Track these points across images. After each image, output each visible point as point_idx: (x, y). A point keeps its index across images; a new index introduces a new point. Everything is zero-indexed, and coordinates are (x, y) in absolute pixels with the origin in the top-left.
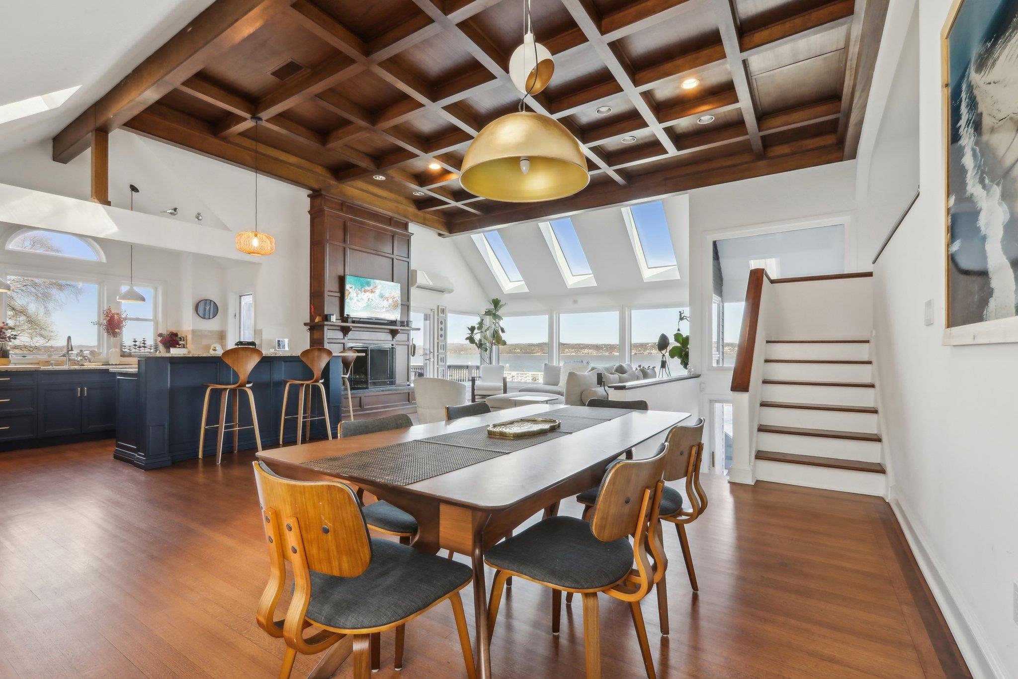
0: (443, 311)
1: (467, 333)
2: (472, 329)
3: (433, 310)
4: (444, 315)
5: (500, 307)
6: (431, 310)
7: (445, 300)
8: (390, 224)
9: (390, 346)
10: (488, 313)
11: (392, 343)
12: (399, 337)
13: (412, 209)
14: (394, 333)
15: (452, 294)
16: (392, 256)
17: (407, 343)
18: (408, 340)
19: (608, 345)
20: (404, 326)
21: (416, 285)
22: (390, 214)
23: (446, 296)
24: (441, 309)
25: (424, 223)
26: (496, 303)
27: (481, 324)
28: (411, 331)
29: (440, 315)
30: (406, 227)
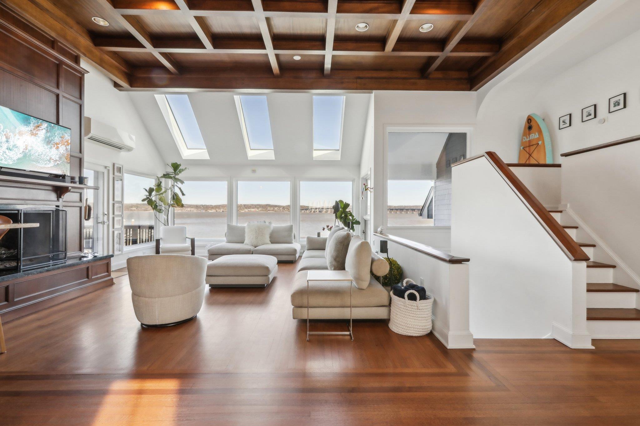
0: (120, 170)
1: (145, 194)
2: (151, 191)
3: (108, 168)
4: (120, 175)
5: (180, 172)
6: (106, 167)
7: (122, 158)
8: (53, 48)
9: (53, 208)
10: (166, 176)
11: (57, 203)
12: (67, 196)
13: (85, 41)
14: (60, 191)
15: (130, 152)
16: (57, 91)
17: (79, 204)
18: (81, 200)
19: (205, 205)
20: (75, 183)
21: (89, 136)
22: (53, 34)
23: (123, 153)
24: (117, 167)
25: (101, 63)
26: (176, 167)
27: (159, 185)
28: (85, 190)
29: (116, 174)
30: (76, 60)
